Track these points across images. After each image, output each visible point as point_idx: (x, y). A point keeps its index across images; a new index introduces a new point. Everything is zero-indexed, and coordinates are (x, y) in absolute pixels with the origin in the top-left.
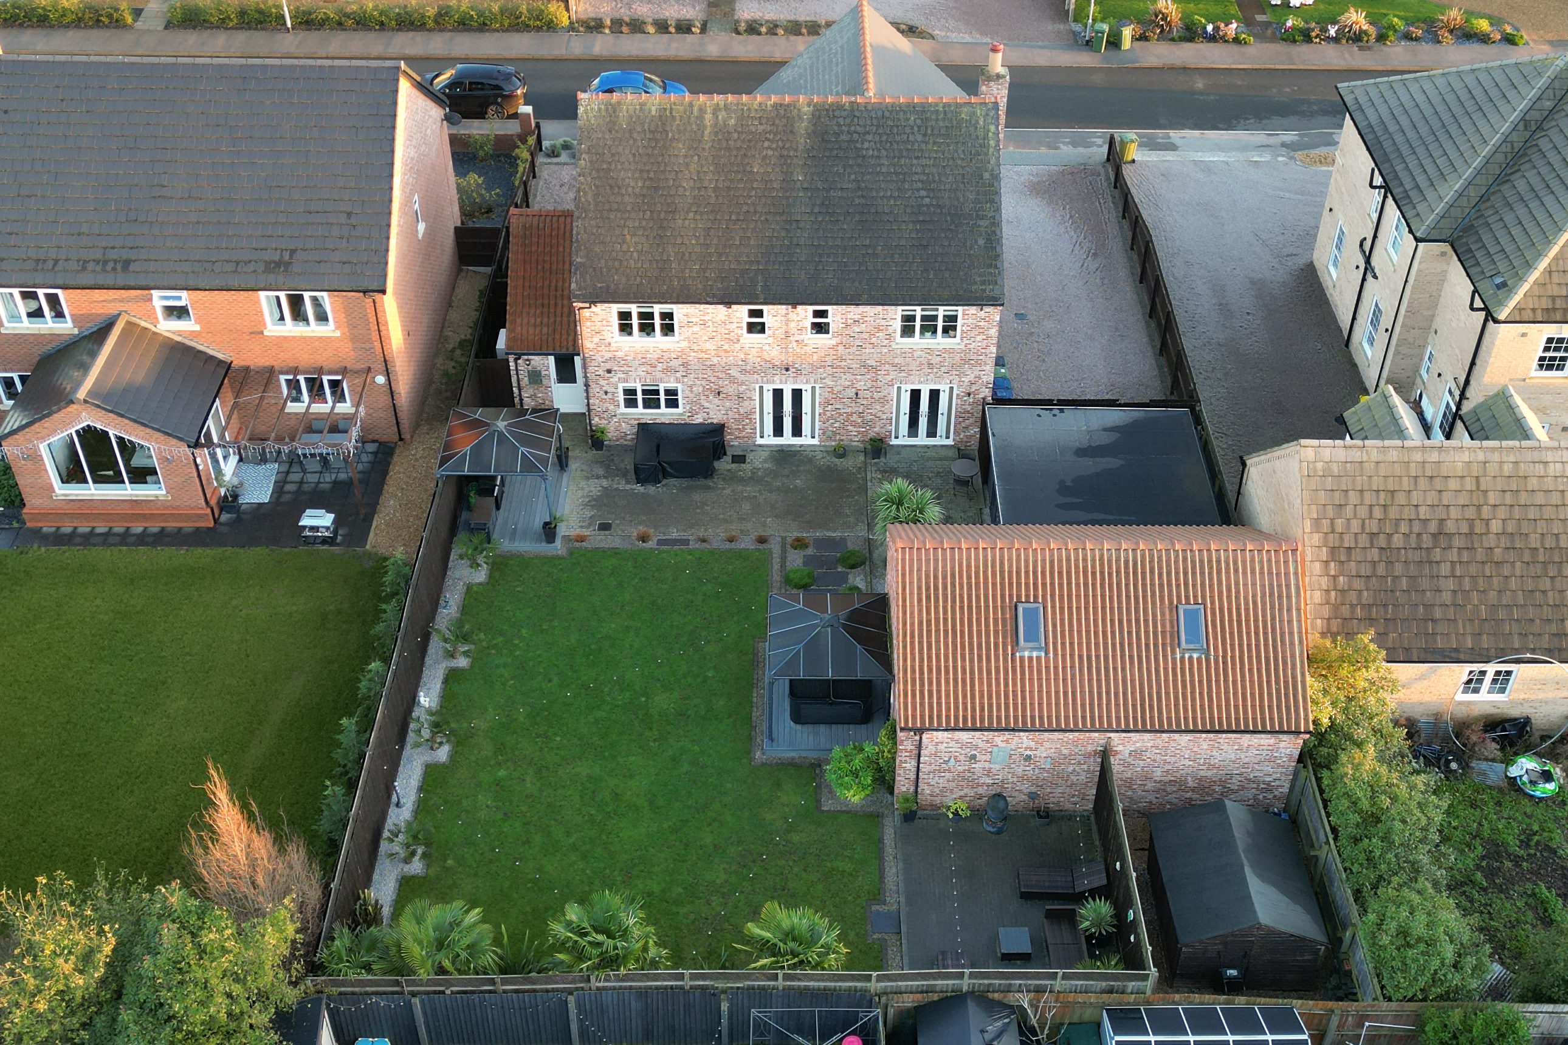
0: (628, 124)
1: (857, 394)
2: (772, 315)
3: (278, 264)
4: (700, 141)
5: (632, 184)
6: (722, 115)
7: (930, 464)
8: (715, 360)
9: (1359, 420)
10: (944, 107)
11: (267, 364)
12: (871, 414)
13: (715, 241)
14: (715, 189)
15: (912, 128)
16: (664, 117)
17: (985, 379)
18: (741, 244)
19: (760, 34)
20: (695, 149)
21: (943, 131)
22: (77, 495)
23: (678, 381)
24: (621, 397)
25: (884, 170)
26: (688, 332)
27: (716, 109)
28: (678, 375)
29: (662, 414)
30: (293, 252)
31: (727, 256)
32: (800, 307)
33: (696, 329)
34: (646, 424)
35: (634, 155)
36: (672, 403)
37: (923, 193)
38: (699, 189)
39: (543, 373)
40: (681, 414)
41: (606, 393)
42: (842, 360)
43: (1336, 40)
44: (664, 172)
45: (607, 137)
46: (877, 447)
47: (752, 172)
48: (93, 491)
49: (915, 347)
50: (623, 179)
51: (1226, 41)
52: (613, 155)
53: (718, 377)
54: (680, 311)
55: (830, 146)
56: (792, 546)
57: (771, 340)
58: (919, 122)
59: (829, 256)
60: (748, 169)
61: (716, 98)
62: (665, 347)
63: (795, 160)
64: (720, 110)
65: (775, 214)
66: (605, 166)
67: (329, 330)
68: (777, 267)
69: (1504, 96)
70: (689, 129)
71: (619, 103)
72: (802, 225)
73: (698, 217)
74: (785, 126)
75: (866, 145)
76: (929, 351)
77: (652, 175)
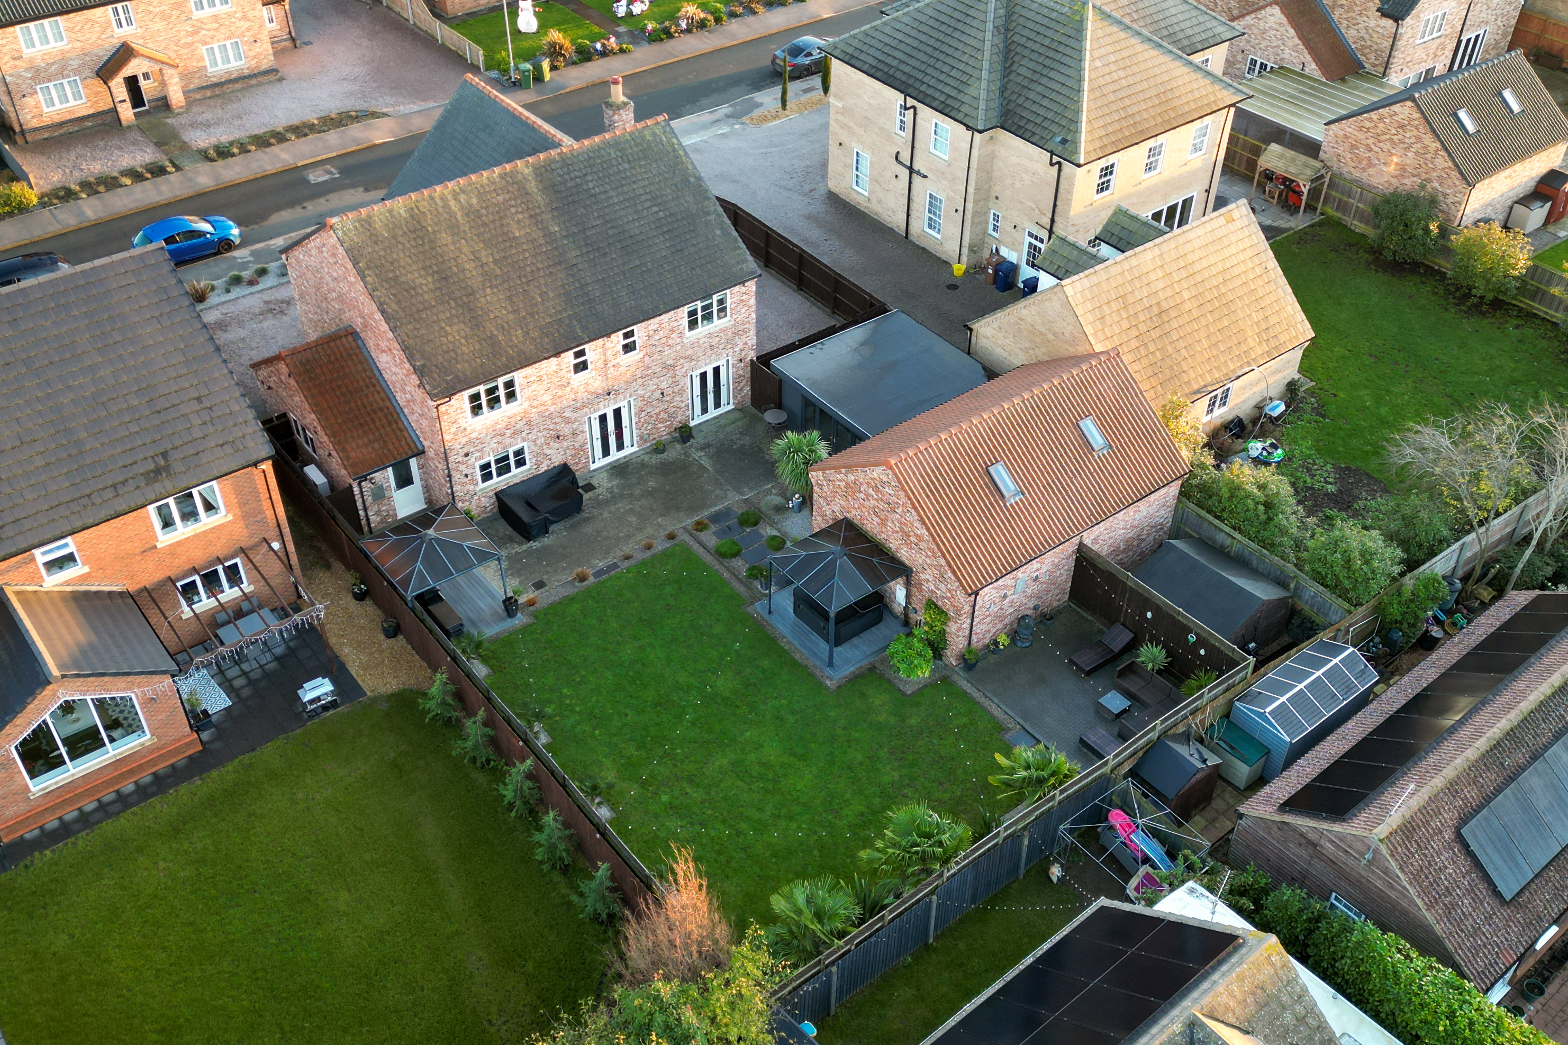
0: (388, 232)
1: (662, 394)
2: (593, 351)
3: (157, 471)
4: (458, 227)
5: (424, 282)
6: (462, 198)
7: (729, 429)
8: (552, 409)
9: (1052, 262)
10: (630, 135)
11: (163, 576)
12: (674, 407)
13: (521, 305)
14: (495, 262)
15: (617, 160)
16: (415, 216)
17: (750, 343)
18: (543, 300)
19: (233, 155)
20: (458, 234)
21: (641, 154)
22: (56, 783)
23: (524, 440)
24: (478, 474)
25: (616, 200)
26: (528, 392)
27: (455, 195)
28: (524, 434)
29: (514, 476)
30: (165, 455)
31: (538, 314)
32: (613, 336)
33: (534, 387)
34: (502, 490)
35: (410, 256)
36: (520, 463)
37: (655, 209)
38: (481, 266)
39: (385, 486)
40: (530, 469)
41: (466, 476)
42: (649, 368)
43: (689, 31)
44: (443, 262)
45: (377, 249)
46: (685, 433)
47: (515, 238)
48: (72, 771)
49: (700, 336)
50: (413, 281)
51: (614, 54)
52: (392, 263)
53: (556, 423)
54: (519, 377)
55: (564, 195)
56: (697, 530)
57: (594, 373)
58: (618, 153)
59: (616, 285)
60: (512, 236)
61: (451, 185)
62: (510, 413)
63: (544, 216)
64: (458, 194)
65: (555, 265)
66: (391, 275)
67: (222, 517)
68: (582, 308)
69: (968, 15)
70: (442, 219)
71: (369, 217)
72: (580, 267)
73: (495, 290)
74: (519, 190)
75: (591, 185)
76: (710, 335)
77: (435, 268)
